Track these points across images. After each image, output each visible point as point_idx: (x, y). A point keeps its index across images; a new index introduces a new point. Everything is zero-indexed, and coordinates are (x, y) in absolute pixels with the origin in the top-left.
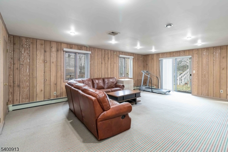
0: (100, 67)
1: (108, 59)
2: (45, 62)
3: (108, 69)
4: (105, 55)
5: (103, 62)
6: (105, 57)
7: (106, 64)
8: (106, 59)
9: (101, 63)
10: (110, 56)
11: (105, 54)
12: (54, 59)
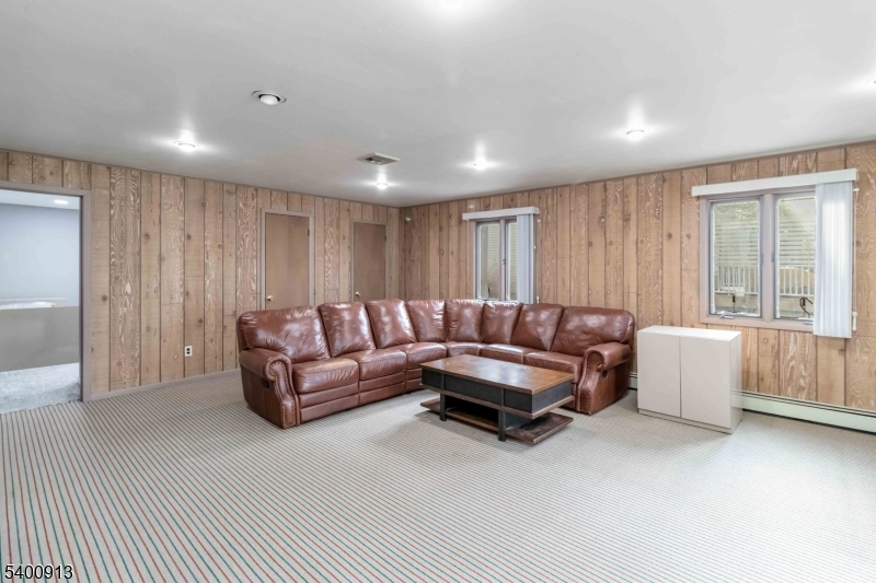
0: (584, 259)
1: (626, 219)
2: (440, 252)
3: (621, 270)
4: (605, 206)
5: (598, 240)
6: (604, 215)
7: (613, 247)
8: (614, 220)
9: (584, 242)
10: (632, 207)
11: (605, 200)
12: (453, 246)
